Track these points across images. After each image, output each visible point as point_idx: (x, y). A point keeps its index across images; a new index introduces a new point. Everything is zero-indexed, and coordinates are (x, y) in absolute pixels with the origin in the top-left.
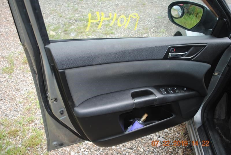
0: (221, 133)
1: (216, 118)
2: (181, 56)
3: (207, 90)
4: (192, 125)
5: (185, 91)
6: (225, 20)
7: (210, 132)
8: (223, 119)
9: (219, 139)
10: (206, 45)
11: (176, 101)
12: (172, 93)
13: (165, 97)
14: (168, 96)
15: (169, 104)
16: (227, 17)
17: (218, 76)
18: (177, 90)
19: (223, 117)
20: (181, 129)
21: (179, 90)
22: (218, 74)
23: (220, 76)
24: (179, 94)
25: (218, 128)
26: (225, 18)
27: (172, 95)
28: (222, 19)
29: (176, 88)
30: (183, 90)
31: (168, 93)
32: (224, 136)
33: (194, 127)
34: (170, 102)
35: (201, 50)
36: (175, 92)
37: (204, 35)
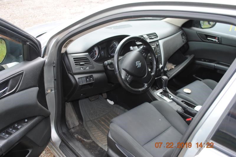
0: (81, 138)
1: (72, 127)
2: (3, 93)
3: (48, 109)
4: (53, 147)
5: (27, 122)
6: (28, 43)
7: (70, 144)
8: (78, 125)
9: (80, 145)
10: (23, 72)
11: (24, 136)
12: (15, 132)
13: (9, 140)
14: (12, 137)
15: (17, 143)
16: (29, 40)
17: (52, 92)
18: (18, 126)
19: (77, 123)
20: (49, 155)
21: (21, 125)
22: (51, 91)
23: (54, 91)
24: (22, 128)
25: (77, 135)
26: (27, 42)
27: (16, 134)
28: (26, 44)
29: (16, 125)
30: (25, 122)
31: (10, 134)
32: (85, 139)
33: (56, 148)
34: (18, 141)
35: (20, 79)
36: (17, 129)
37: (18, 63)
